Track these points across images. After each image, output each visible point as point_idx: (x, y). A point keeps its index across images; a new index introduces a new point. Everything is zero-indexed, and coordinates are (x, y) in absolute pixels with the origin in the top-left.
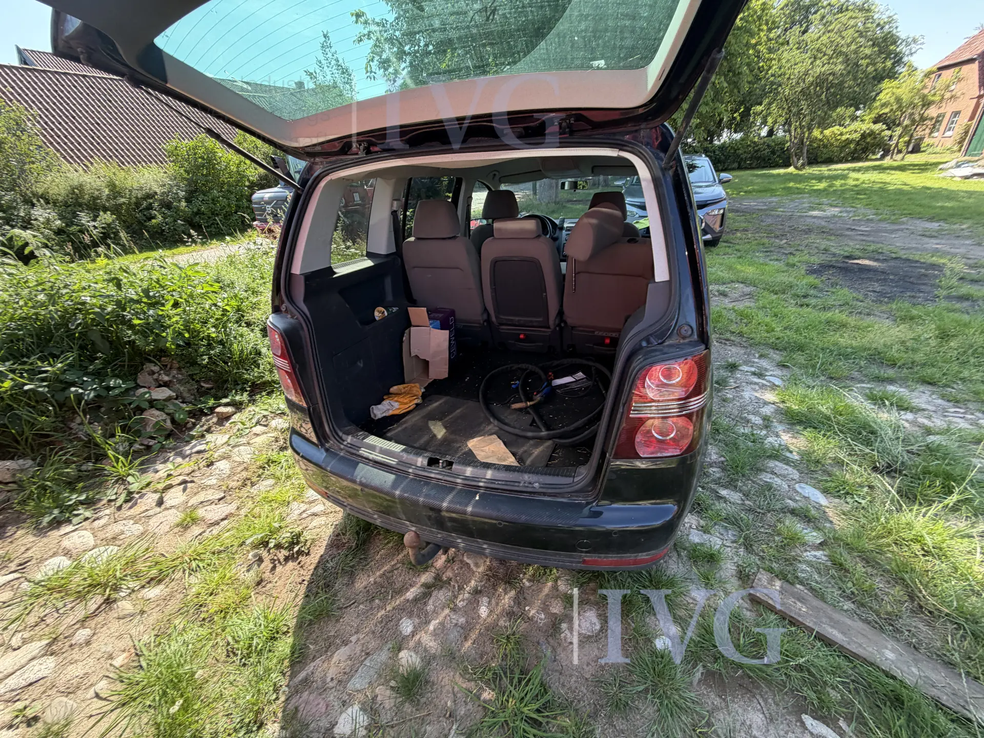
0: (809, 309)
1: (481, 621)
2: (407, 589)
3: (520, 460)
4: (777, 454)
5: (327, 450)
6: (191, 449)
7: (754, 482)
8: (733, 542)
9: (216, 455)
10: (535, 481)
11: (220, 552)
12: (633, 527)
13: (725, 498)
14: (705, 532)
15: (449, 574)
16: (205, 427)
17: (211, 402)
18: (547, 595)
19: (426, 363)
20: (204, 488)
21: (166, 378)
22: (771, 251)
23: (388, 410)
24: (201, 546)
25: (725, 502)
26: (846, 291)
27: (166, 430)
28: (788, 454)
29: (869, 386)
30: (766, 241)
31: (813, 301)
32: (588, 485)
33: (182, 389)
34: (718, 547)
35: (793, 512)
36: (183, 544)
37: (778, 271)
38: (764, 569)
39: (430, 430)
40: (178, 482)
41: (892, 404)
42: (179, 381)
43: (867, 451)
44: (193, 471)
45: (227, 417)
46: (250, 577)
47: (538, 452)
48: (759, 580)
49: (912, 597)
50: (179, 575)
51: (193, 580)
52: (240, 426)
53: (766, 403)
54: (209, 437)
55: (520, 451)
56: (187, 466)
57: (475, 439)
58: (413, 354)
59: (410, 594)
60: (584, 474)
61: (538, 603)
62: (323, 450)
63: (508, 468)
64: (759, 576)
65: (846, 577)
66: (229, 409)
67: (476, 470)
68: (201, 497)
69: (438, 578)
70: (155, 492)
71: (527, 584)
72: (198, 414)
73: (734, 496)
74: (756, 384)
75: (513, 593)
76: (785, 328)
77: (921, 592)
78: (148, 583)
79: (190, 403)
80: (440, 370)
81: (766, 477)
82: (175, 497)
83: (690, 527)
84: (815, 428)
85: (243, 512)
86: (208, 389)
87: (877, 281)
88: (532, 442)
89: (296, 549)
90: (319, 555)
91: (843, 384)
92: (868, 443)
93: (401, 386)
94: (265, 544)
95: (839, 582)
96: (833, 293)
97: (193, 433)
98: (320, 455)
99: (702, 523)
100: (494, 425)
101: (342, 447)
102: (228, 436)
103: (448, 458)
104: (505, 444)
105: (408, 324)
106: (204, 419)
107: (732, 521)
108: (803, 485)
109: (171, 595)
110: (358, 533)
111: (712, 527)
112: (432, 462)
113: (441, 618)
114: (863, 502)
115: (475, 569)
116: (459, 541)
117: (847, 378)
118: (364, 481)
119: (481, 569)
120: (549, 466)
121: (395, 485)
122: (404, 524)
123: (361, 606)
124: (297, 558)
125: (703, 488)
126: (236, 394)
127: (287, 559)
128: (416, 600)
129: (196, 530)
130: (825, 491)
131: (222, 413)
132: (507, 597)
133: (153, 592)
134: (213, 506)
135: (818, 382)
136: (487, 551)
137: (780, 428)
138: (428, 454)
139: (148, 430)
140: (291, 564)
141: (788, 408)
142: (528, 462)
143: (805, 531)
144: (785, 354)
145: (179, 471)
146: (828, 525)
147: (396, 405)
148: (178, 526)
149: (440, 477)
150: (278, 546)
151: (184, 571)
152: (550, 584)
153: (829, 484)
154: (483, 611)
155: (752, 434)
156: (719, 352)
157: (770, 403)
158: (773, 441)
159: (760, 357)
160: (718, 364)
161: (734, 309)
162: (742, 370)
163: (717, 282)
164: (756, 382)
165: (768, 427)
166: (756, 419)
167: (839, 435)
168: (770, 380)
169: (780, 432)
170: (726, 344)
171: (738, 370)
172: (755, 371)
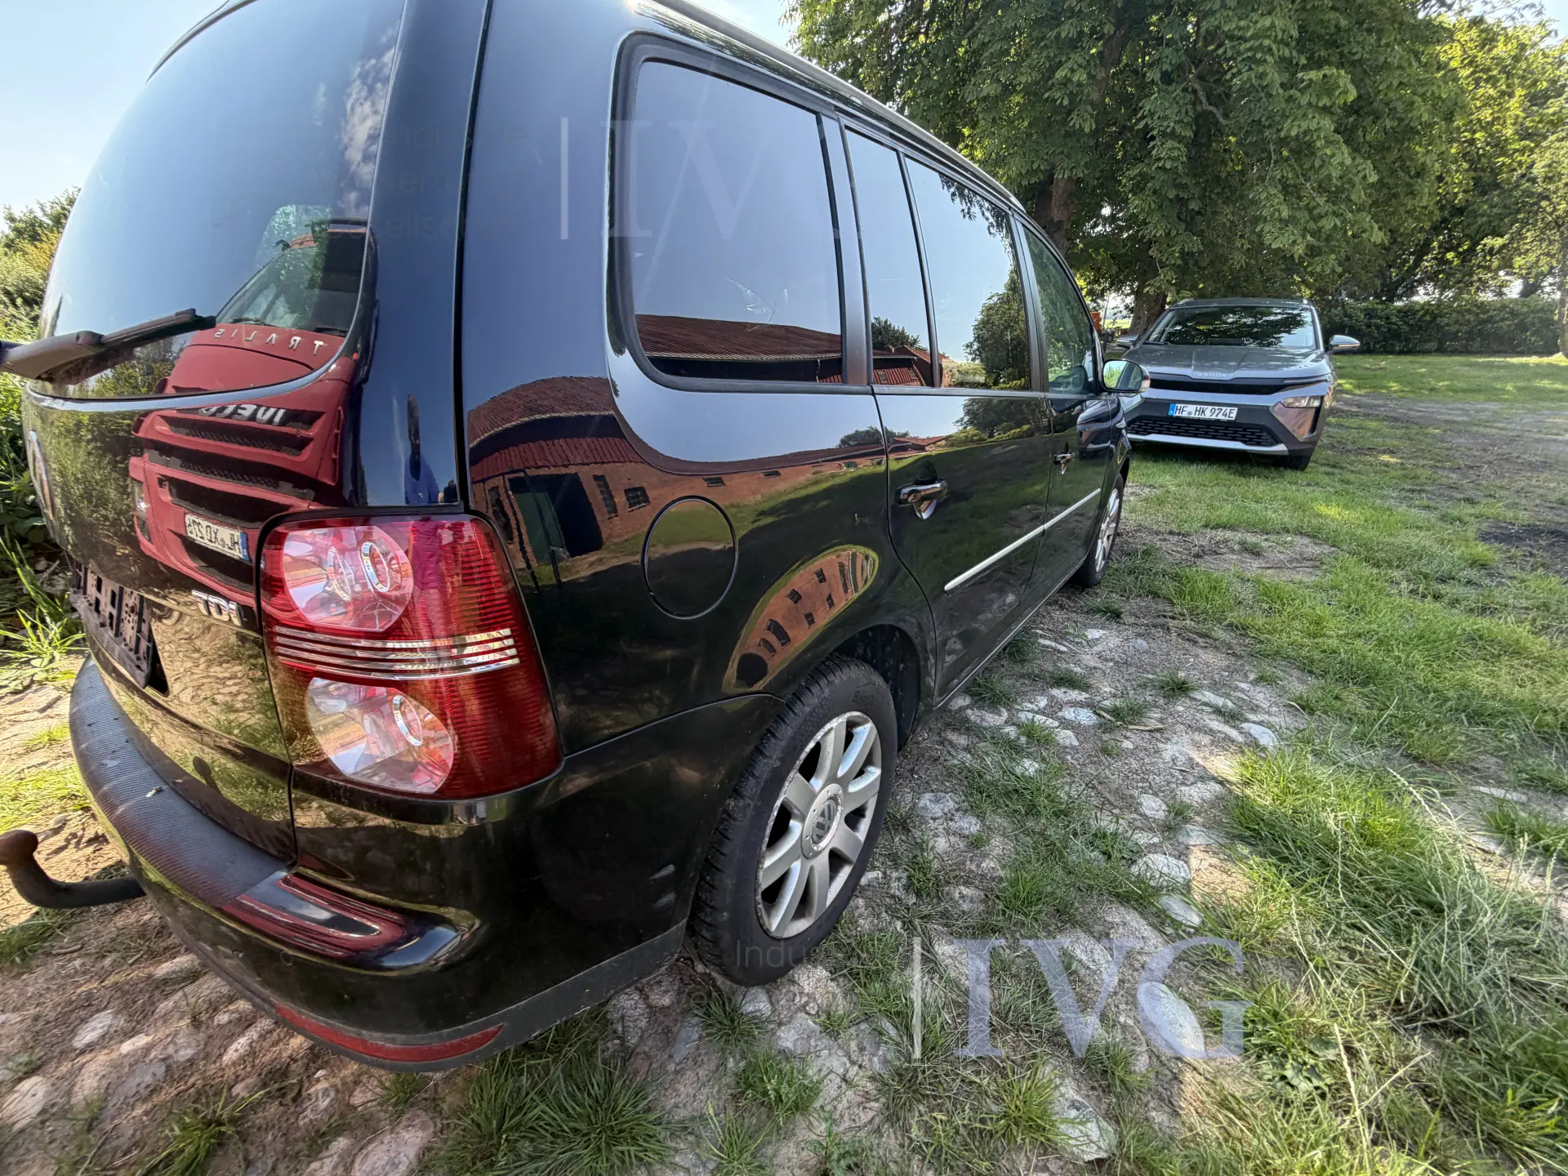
0: (1437, 606)
1: (212, 1068)
2: (170, 958)
4: (1147, 898)
8: (873, 1078)
14: (825, 1030)
22: (1423, 492)
25: (932, 973)
26: (1554, 580)
28: (1175, 906)
29: (1506, 794)
34: (826, 1076)
37: (1410, 526)
53: (1205, 777)
73: (964, 965)
74: (1211, 732)
76: (1356, 634)
81: (1079, 945)
84: (1284, 860)
91: (1432, 778)
96: (1522, 581)
99: (841, 1006)
111: (855, 1023)
113: (159, 1034)
117: (1454, 764)
123: (77, 962)
127: (93, 840)
130: (1212, 1025)
135: (1363, 757)
137: (1196, 837)
140: (88, 850)
141: (1248, 798)
143: (1075, 1113)
144: (1320, 683)
146: (1157, 1117)
148: (23, 745)
154: (237, 1048)
155: (1115, 835)
156: (1168, 654)
157: (1214, 779)
158: (1161, 864)
159: (1256, 682)
160: (1150, 676)
161: (1257, 581)
162: (1195, 699)
163: (1251, 527)
164: (1211, 730)
165: (1169, 828)
166: (1153, 806)
167: (1337, 892)
168: (1252, 732)
169: (1195, 850)
170: (1196, 642)
171: (1187, 696)
172: (1225, 706)
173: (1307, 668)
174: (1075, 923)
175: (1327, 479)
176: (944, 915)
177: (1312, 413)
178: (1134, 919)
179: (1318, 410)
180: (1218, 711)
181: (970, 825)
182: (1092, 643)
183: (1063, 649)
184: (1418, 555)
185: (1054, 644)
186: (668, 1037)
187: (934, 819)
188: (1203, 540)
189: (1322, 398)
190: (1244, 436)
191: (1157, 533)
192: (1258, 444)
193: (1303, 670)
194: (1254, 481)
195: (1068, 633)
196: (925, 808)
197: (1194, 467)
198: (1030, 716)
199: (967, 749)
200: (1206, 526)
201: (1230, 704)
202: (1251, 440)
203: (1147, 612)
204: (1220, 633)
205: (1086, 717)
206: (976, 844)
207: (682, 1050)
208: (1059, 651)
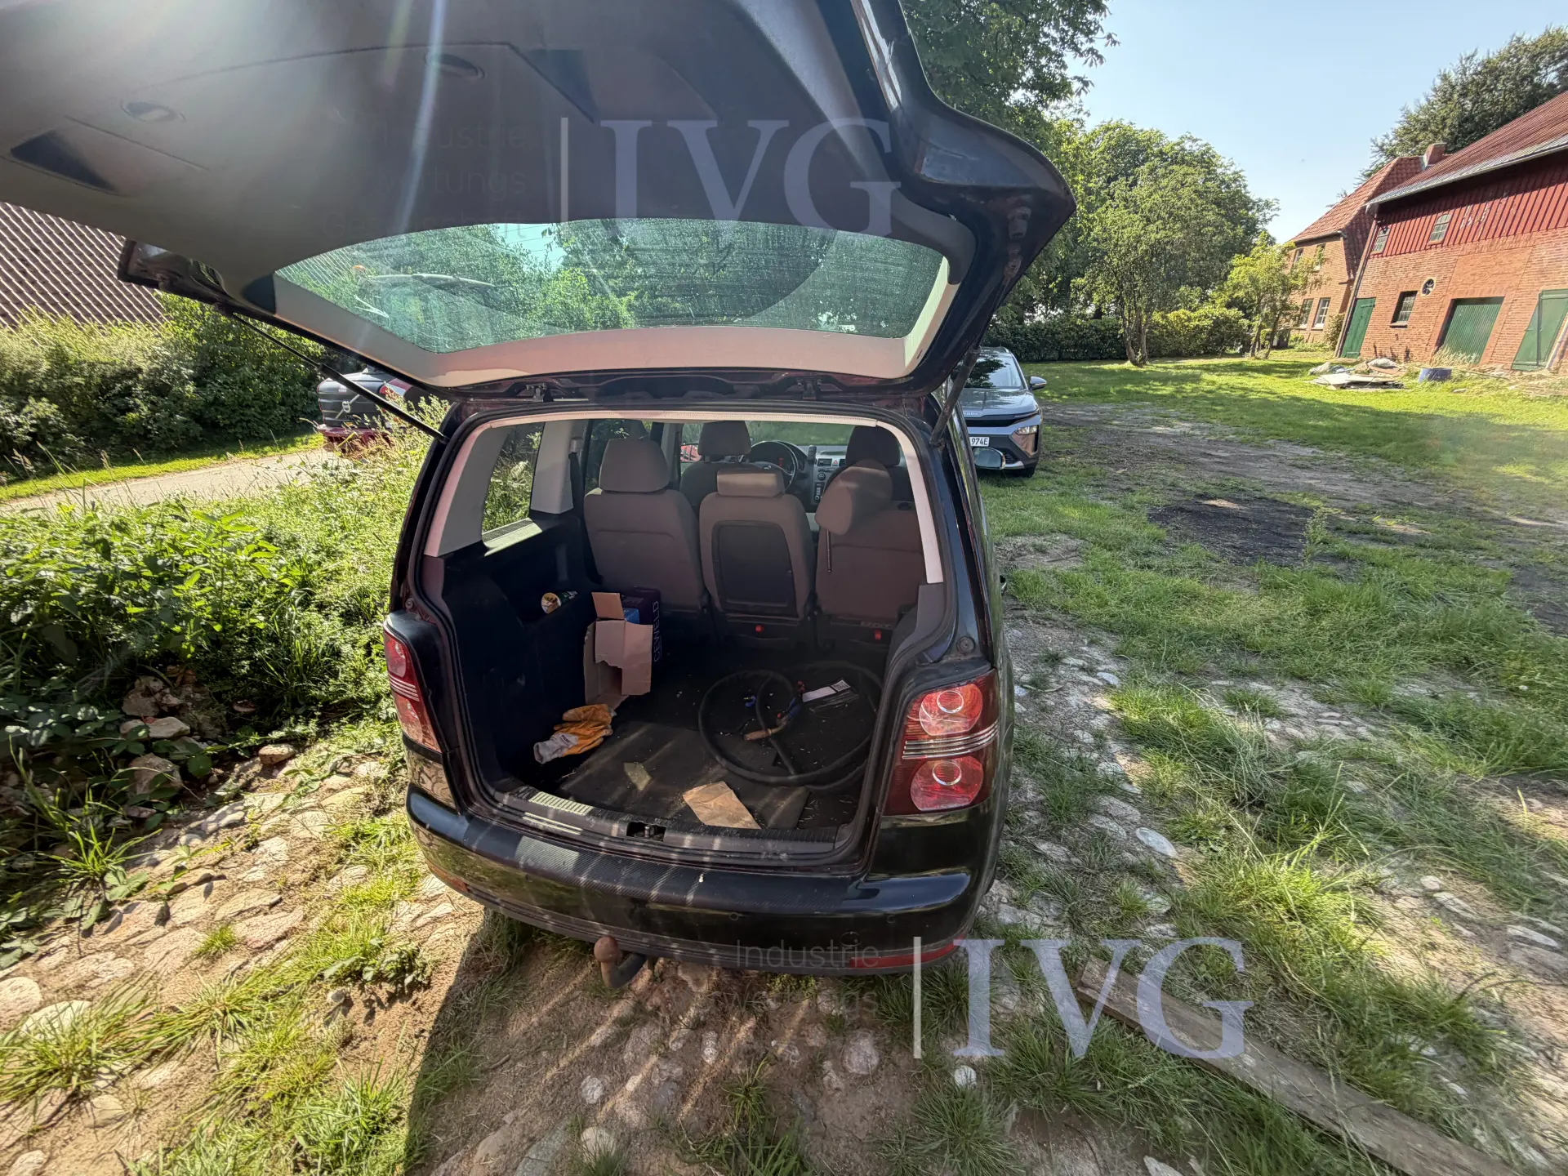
0: (1151, 574)
1: (706, 1069)
2: (592, 1030)
3: (760, 818)
4: (1112, 787)
5: (470, 818)
6: (218, 819)
7: (1082, 830)
8: (1057, 919)
9: (263, 829)
10: (780, 851)
11: (275, 996)
12: (918, 908)
13: (1045, 854)
14: (1019, 907)
15: (656, 999)
16: (242, 781)
17: (254, 739)
18: (803, 1020)
19: (617, 673)
20: (243, 887)
21: (174, 701)
22: (1103, 486)
23: (562, 748)
24: (243, 988)
25: (1045, 861)
26: (1197, 546)
27: (172, 789)
28: (1127, 787)
29: (1226, 683)
30: (1096, 469)
31: (1156, 562)
32: (854, 852)
33: (201, 717)
34: (1036, 927)
35: (1132, 870)
36: (212, 985)
37: (1112, 516)
38: (1096, 955)
39: (627, 777)
40: (196, 879)
41: (1254, 709)
42: (197, 705)
43: (1224, 777)
44: (223, 859)
45: (279, 763)
46: (332, 1033)
47: (784, 806)
48: (1090, 970)
49: (1276, 978)
50: (202, 1041)
51: (230, 1047)
52: (303, 777)
53: (1099, 712)
54: (249, 799)
55: (759, 805)
56: (211, 851)
57: (695, 790)
58: (598, 660)
59: (596, 1039)
60: (846, 837)
61: (789, 1033)
62: (463, 819)
63: (744, 833)
64: (1089, 965)
65: (1198, 957)
66: (284, 750)
67: (698, 838)
68: (240, 902)
69: (639, 1007)
70: (154, 899)
71: (773, 1005)
72: (227, 760)
73: (1056, 851)
74: (1085, 683)
75: (751, 1023)
76: (1122, 601)
77: (1285, 970)
78: (149, 1059)
79: (216, 740)
80: (638, 682)
81: (1099, 821)
82: (190, 906)
83: (1000, 901)
84: (1160, 747)
85: (315, 923)
86: (246, 715)
87: (1238, 531)
88: (776, 790)
89: (408, 980)
90: (445, 988)
91: (1195, 682)
92: (1225, 766)
93: (580, 710)
94: (355, 975)
95: (1190, 966)
96: (1182, 549)
97: (220, 793)
98: (459, 826)
99: (1016, 893)
100: (721, 766)
101: (495, 811)
102: (282, 796)
103: (657, 822)
104: (739, 796)
105: (591, 616)
106: (238, 768)
107: (1055, 888)
108: (1145, 830)
109: (191, 1077)
110: (510, 946)
111: (1030, 898)
112: (634, 829)
113: (645, 1071)
114: (1220, 849)
115: (694, 989)
116: (674, 946)
117: (1200, 672)
118: (531, 863)
119: (704, 988)
120: (799, 828)
121: (579, 867)
122: (591, 926)
123: (519, 1065)
124: (410, 995)
125: (1016, 841)
126: (296, 722)
127: (392, 998)
128: (605, 1046)
129: (232, 961)
130: (1173, 838)
131: (272, 757)
132: (743, 1028)
133: (158, 1076)
134: (261, 917)
135: (1163, 679)
136: (716, 958)
137: (1115, 747)
138: (627, 818)
139: (140, 790)
140: (399, 1007)
141: (1126, 718)
142: (771, 822)
143: (1148, 896)
144: (1120, 638)
145: (197, 860)
146: (1176, 885)
147: (573, 739)
148: (199, 956)
149: (647, 852)
150: (379, 978)
151: (213, 1031)
152: (805, 1003)
153: (1178, 827)
154: (709, 1053)
155: (1078, 758)
156: (1036, 637)
157: (1104, 712)
158: (1107, 767)
159: (1089, 645)
160: (1035, 654)
161: (1054, 573)
162: (1067, 664)
163: (1032, 532)
165: (1101, 747)
168: (1105, 678)
169: (1117, 754)
171: (1062, 663)
172: (1083, 664)
174: (1091, 812)
176: (1030, 830)
177: (1032, 437)
179: (1037, 434)
180: (1082, 669)
184: (1128, 538)
188: (1011, 546)
189: (1038, 426)
193: (1109, 631)
201: (1086, 663)
205: (1019, 691)
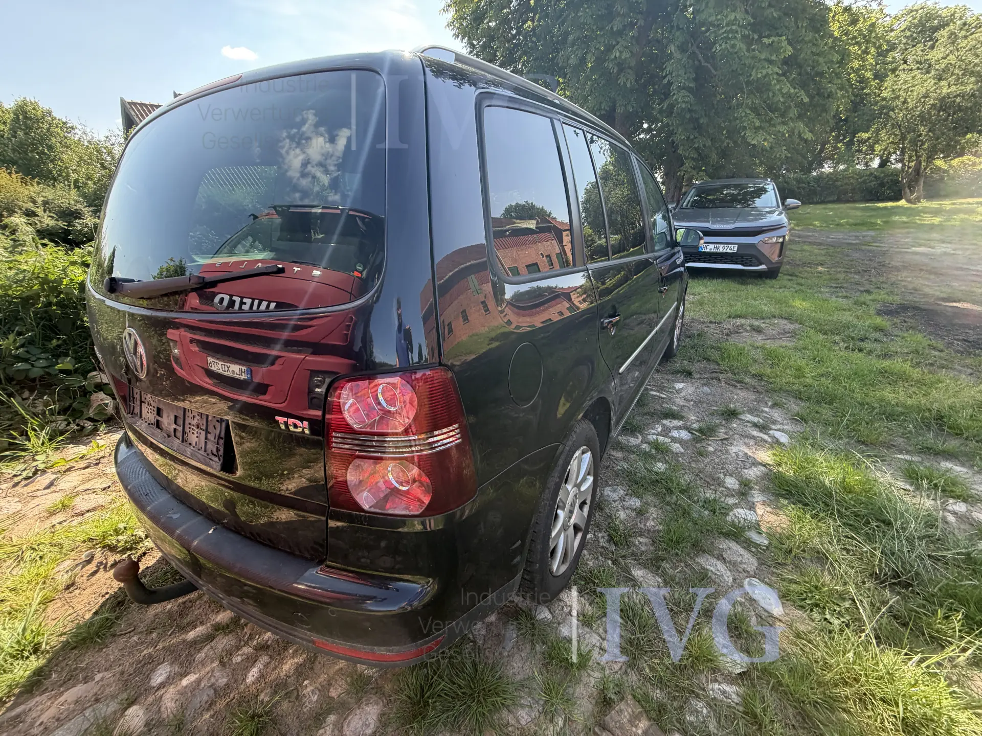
1: (242, 687)
2: (195, 627)
4: (736, 533)
7: (687, 566)
11: (57, 546)
13: (636, 580)
14: (584, 624)
22: (842, 287)
25: (633, 586)
28: (753, 536)
30: (841, 276)
34: (589, 649)
37: (839, 309)
41: (935, 487)
46: (66, 579)
53: (755, 463)
59: (191, 635)
61: (323, 678)
64: (623, 705)
69: (236, 619)
70: (55, 473)
73: (649, 580)
74: (754, 438)
76: (821, 375)
81: (708, 562)
83: (569, 613)
84: (806, 505)
89: (126, 555)
90: (145, 567)
91: (872, 452)
96: (903, 338)
99: (589, 609)
111: (598, 618)
113: (203, 672)
114: (836, 622)
117: (883, 444)
123: (135, 638)
127: (112, 565)
128: (194, 642)
129: (59, 518)
130: (784, 596)
132: (291, 662)
134: (92, 495)
135: (837, 444)
137: (757, 497)
139: (90, 411)
141: (780, 473)
144: (806, 404)
148: (47, 510)
151: (16, 559)
153: (793, 587)
154: (253, 675)
155: (715, 500)
156: (722, 395)
157: (761, 464)
158: (742, 513)
159: (773, 406)
160: (715, 408)
161: (763, 348)
162: (742, 420)
163: (755, 316)
164: (753, 436)
165: (743, 494)
166: (731, 482)
167: (835, 519)
168: (776, 435)
169: (758, 504)
170: (736, 386)
171: (737, 418)
172: (758, 422)
173: (798, 396)
174: (704, 551)
175: (789, 284)
176: (633, 554)
177: (779, 245)
178: (733, 545)
179: (782, 243)
180: (755, 425)
181: (636, 503)
182: (679, 391)
183: (664, 396)
184: (847, 326)
185: (658, 394)
186: (500, 639)
187: (615, 501)
188: (728, 325)
189: (784, 237)
190: (742, 261)
191: (703, 323)
192: (751, 265)
193: (796, 398)
194: (750, 287)
195: (664, 387)
196: (608, 495)
197: (715, 281)
198: (655, 437)
199: (624, 459)
200: (729, 317)
201: (761, 421)
202: (746, 263)
203: (705, 371)
204: (747, 380)
205: (685, 435)
206: (641, 513)
207: (509, 645)
208: (662, 398)
